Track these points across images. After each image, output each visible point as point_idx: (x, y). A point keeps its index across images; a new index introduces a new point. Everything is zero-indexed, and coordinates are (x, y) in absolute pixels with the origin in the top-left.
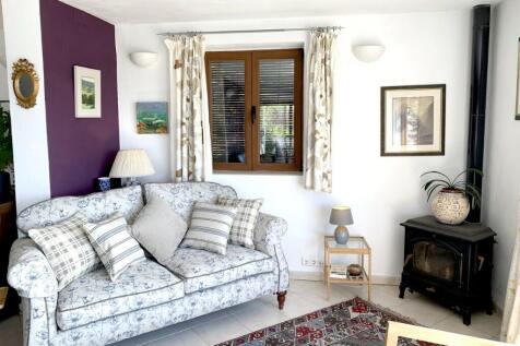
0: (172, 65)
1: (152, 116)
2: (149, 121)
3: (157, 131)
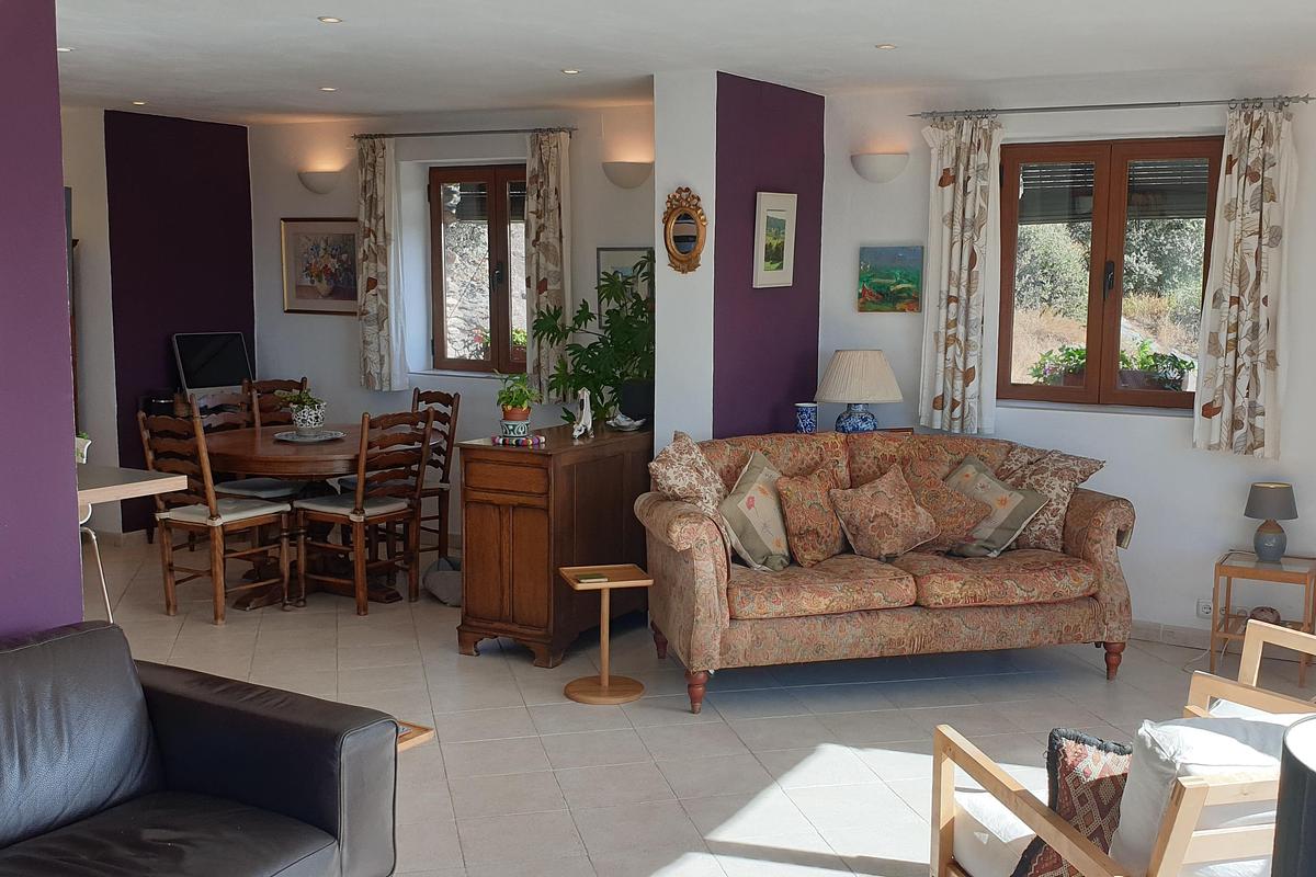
0: (935, 177)
1: (889, 277)
2: (884, 286)
3: (898, 306)
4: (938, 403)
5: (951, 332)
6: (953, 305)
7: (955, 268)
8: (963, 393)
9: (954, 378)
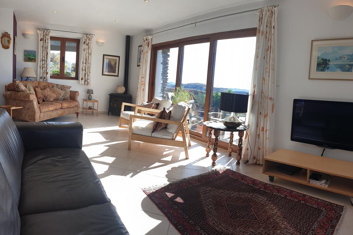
0: (39, 40)
1: (30, 56)
2: (29, 57)
3: (32, 61)
4: (41, 78)
5: (43, 66)
6: (44, 61)
7: (44, 55)
8: (46, 76)
9: (44, 73)
